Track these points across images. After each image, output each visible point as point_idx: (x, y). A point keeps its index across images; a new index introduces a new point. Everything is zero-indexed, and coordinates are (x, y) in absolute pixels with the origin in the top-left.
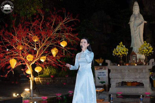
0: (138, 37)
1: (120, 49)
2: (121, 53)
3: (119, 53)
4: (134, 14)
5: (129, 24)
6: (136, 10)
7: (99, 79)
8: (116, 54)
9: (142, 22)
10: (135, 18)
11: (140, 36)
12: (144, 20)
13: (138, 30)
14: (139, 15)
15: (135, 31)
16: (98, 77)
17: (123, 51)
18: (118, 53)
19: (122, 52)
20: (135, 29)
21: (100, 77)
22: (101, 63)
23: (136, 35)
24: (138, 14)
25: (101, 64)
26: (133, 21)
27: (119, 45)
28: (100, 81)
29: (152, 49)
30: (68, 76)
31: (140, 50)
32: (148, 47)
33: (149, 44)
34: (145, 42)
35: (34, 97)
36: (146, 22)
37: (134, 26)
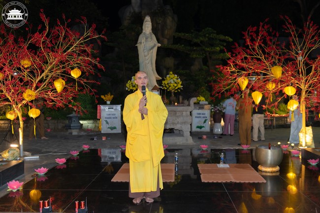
4: (145, 33)
5: (137, 47)
7: (107, 123)
8: (131, 88)
9: (155, 45)
10: (147, 38)
11: (152, 64)
12: (157, 42)
13: (150, 55)
14: (151, 35)
15: (145, 56)
16: (106, 121)
20: (146, 53)
21: (108, 120)
22: (109, 100)
23: (147, 62)
24: (150, 33)
25: (108, 102)
26: (143, 43)
28: (108, 126)
29: (181, 83)
30: (51, 118)
31: (166, 83)
32: (175, 80)
33: (176, 75)
34: (171, 73)
35: (26, 158)
36: (160, 45)
37: (144, 50)
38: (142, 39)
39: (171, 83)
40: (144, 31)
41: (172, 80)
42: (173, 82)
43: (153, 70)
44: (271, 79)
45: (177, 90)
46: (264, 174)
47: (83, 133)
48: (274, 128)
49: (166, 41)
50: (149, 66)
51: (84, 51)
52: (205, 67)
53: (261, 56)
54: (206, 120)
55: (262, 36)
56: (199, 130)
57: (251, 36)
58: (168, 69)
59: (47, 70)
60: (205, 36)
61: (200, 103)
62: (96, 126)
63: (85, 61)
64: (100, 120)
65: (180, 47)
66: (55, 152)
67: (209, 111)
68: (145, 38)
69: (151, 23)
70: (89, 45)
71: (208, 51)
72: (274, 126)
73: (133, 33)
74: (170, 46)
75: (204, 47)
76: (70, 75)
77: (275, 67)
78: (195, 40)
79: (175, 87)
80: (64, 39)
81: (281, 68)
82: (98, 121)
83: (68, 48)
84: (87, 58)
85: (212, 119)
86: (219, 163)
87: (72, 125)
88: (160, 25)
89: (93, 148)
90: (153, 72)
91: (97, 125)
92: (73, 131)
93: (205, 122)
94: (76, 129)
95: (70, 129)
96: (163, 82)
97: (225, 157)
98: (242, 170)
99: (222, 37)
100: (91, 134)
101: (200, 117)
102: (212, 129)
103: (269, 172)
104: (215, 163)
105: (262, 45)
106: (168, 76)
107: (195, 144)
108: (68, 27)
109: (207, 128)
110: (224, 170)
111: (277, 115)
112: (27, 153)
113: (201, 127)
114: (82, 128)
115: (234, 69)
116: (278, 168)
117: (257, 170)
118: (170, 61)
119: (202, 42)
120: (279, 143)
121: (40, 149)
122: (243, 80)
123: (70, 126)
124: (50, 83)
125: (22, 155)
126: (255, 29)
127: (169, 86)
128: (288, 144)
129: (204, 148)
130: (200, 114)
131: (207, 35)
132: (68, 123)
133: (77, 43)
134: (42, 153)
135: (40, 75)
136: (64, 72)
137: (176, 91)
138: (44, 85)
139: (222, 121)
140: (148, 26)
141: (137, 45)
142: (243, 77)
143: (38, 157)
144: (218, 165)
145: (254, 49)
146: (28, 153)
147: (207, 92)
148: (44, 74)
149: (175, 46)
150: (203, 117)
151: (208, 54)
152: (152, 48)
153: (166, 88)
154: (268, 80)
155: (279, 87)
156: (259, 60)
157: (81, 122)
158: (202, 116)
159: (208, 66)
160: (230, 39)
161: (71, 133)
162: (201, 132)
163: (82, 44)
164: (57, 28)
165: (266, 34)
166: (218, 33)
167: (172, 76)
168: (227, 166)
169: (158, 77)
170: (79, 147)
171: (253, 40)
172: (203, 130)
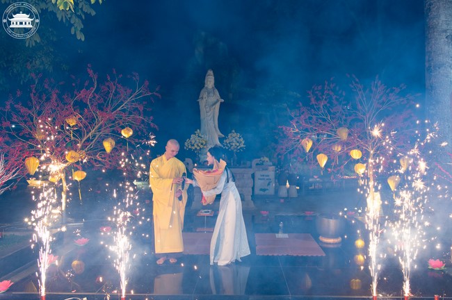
1: (198, 141)
2: (198, 145)
3: (196, 146)
4: (207, 88)
8: (190, 147)
9: (218, 101)
10: (209, 93)
11: (214, 120)
12: (219, 97)
13: (212, 111)
14: (214, 90)
15: (207, 112)
17: (202, 144)
18: (193, 145)
19: (200, 145)
20: (208, 109)
23: (209, 118)
24: (213, 88)
26: (205, 98)
27: (195, 134)
29: (243, 142)
31: (228, 143)
32: (238, 139)
33: (239, 134)
34: (234, 131)
36: (223, 100)
37: (206, 105)
38: (204, 94)
39: (233, 142)
40: (206, 86)
41: (234, 139)
42: (235, 141)
43: (215, 127)
44: (336, 141)
45: (239, 149)
46: (325, 245)
48: (343, 191)
50: (211, 122)
51: (136, 110)
53: (326, 117)
54: (270, 182)
55: (328, 95)
56: (262, 193)
57: (316, 95)
59: (94, 130)
61: (264, 164)
63: (136, 120)
67: (273, 173)
68: (206, 93)
69: (213, 78)
70: (141, 103)
72: (343, 189)
76: (121, 134)
77: (341, 128)
79: (237, 147)
80: (115, 95)
81: (347, 130)
83: (119, 106)
84: (138, 117)
85: (277, 181)
86: (278, 233)
90: (216, 130)
93: (269, 184)
96: (225, 141)
97: (284, 226)
101: (264, 179)
102: (276, 191)
105: (328, 105)
106: (230, 134)
108: (119, 83)
109: (271, 191)
110: (282, 241)
111: (347, 177)
112: (70, 219)
113: (264, 190)
115: (297, 130)
116: (339, 239)
120: (346, 209)
122: (307, 142)
124: (98, 142)
125: (64, 222)
126: (320, 87)
127: (231, 146)
128: (354, 210)
129: (265, 214)
130: (264, 176)
133: (128, 100)
135: (87, 135)
136: (113, 131)
137: (238, 151)
138: (91, 146)
139: (288, 184)
140: (210, 81)
141: (199, 100)
142: (306, 139)
144: (277, 235)
145: (319, 109)
148: (90, 134)
150: (267, 179)
152: (215, 104)
153: (227, 148)
154: (334, 142)
155: (345, 149)
156: (324, 120)
157: (135, 183)
162: (264, 195)
163: (133, 102)
164: (107, 84)
165: (332, 93)
167: (235, 135)
168: (286, 236)
169: (221, 134)
171: (317, 99)
172: (266, 193)
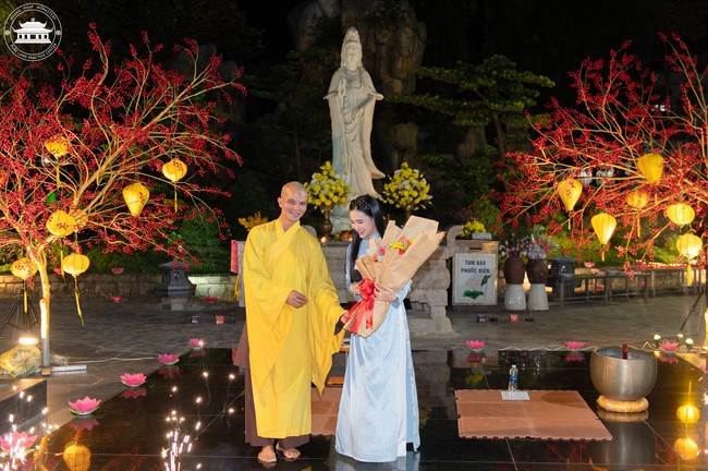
0: (357, 144)
1: (327, 186)
2: (328, 197)
3: (323, 199)
4: (345, 70)
5: (327, 100)
6: (352, 55)
9: (369, 97)
10: (350, 81)
11: (362, 141)
12: (374, 89)
13: (357, 120)
14: (360, 74)
15: (345, 123)
17: (336, 194)
18: (318, 197)
19: (331, 195)
20: (348, 117)
23: (351, 136)
24: (358, 68)
26: (342, 92)
27: (321, 171)
29: (427, 189)
30: (122, 270)
31: (393, 190)
32: (415, 182)
33: (417, 171)
34: (405, 164)
35: (56, 369)
36: (381, 97)
37: (343, 108)
38: (338, 82)
39: (403, 189)
40: (343, 65)
41: (406, 182)
42: (408, 187)
43: (364, 156)
44: (636, 185)
45: (418, 205)
47: (196, 307)
48: (651, 296)
49: (398, 86)
50: (356, 146)
51: (192, 120)
52: (489, 149)
53: (614, 130)
54: (486, 278)
55: (617, 81)
56: (470, 301)
57: (590, 81)
58: (404, 150)
59: (104, 166)
60: (489, 75)
61: (474, 236)
62: (227, 289)
63: (194, 144)
64: (236, 274)
65: (432, 101)
66: (127, 355)
67: (494, 256)
68: (345, 81)
69: (359, 46)
70: (203, 107)
71: (497, 111)
72: (650, 291)
73: (321, 68)
74: (407, 100)
75: (486, 102)
76: (161, 174)
77: (646, 156)
78: (466, 85)
79: (415, 199)
80: (148, 89)
81: (660, 160)
82: (233, 278)
83: (156, 112)
84: (198, 137)
85: (502, 274)
86: (506, 388)
87: (170, 288)
88: (383, 47)
89: (216, 345)
90: (366, 161)
91: (230, 286)
92: (173, 301)
93: (484, 282)
94: (180, 296)
95: (166, 296)
96: (386, 187)
97: (520, 374)
98: (558, 406)
99: (530, 77)
100: (214, 308)
101: (473, 270)
102: (501, 298)
103: (622, 413)
104: (496, 389)
105: (618, 103)
106: (397, 172)
107: (457, 335)
108: (155, 62)
109: (489, 297)
110: (515, 407)
111: (659, 264)
112: (58, 358)
113: (474, 295)
114: (194, 294)
115: (548, 162)
116: (644, 404)
117: (595, 407)
118: (408, 134)
119: (482, 89)
120: (657, 337)
121: (93, 346)
122: (570, 187)
123: (167, 291)
124: (114, 191)
125: (46, 363)
126: (598, 65)
127: (401, 197)
128: (677, 339)
129: (476, 347)
130: (473, 263)
131: (495, 73)
132: (161, 281)
133: (177, 100)
134: (97, 356)
135: (90, 176)
136: (146, 169)
137: (417, 208)
138: (99, 201)
139: (526, 280)
140: (352, 52)
141: (327, 97)
142: (569, 180)
143: (85, 367)
144: (503, 393)
145: (596, 113)
146: (62, 358)
147: (493, 207)
148: (96, 176)
149: (418, 98)
150: (480, 271)
151: (496, 117)
152: (363, 104)
153: (391, 202)
154: (630, 187)
155: (657, 203)
156: (608, 138)
157: (193, 280)
158: (478, 267)
159: (497, 146)
160: (549, 81)
161: (169, 307)
162: (474, 306)
163: (187, 103)
164: (130, 66)
165: (626, 78)
166: (520, 69)
167: (408, 172)
168: (524, 395)
169: (377, 171)
170: (184, 341)
171: (593, 91)
172: (479, 300)
